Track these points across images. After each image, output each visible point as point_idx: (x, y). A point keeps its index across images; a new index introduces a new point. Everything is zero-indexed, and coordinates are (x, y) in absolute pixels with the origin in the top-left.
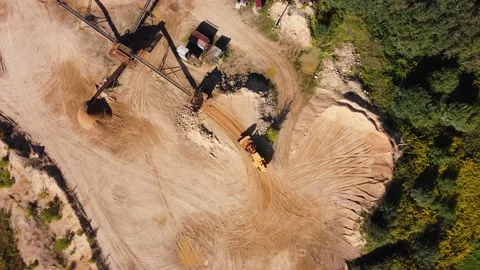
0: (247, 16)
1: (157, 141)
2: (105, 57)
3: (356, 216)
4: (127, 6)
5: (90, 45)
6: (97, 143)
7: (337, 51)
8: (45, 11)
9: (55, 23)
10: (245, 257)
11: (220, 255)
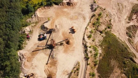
0: (31, 36)
1: (64, 32)
2: (57, 48)
3: (52, 7)
4: (44, 53)
5: (57, 52)
6: (73, 38)
7: (29, 22)
8: (58, 65)
9: (59, 61)
10: (69, 13)
11: (72, 15)
